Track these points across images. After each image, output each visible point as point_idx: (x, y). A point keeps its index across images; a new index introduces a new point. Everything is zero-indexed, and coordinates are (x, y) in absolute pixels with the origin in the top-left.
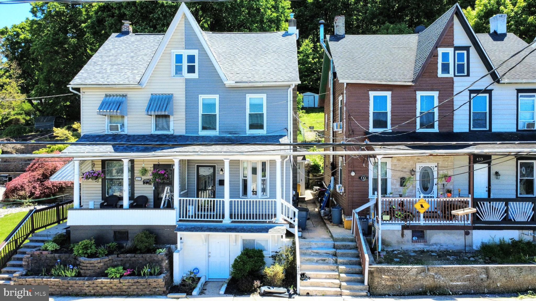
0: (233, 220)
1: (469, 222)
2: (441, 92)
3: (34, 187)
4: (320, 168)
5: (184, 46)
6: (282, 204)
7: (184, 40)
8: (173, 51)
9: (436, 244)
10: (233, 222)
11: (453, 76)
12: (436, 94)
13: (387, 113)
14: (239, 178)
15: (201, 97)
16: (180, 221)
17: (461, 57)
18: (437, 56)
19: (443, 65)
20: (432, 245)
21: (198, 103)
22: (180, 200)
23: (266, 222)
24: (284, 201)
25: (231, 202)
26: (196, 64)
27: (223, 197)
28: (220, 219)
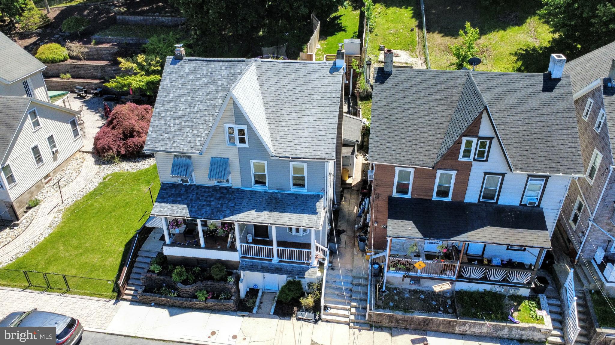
0: (280, 260)
1: (455, 277)
2: (459, 172)
3: (119, 146)
5: (234, 121)
7: (234, 117)
8: (225, 125)
9: (427, 287)
11: (472, 161)
12: (454, 173)
13: (409, 184)
15: (252, 162)
16: (242, 257)
17: (483, 145)
18: (461, 143)
19: (465, 151)
20: (425, 287)
21: (250, 166)
22: (241, 245)
23: (303, 263)
25: (278, 250)
26: (246, 136)
27: (272, 246)
28: (270, 257)
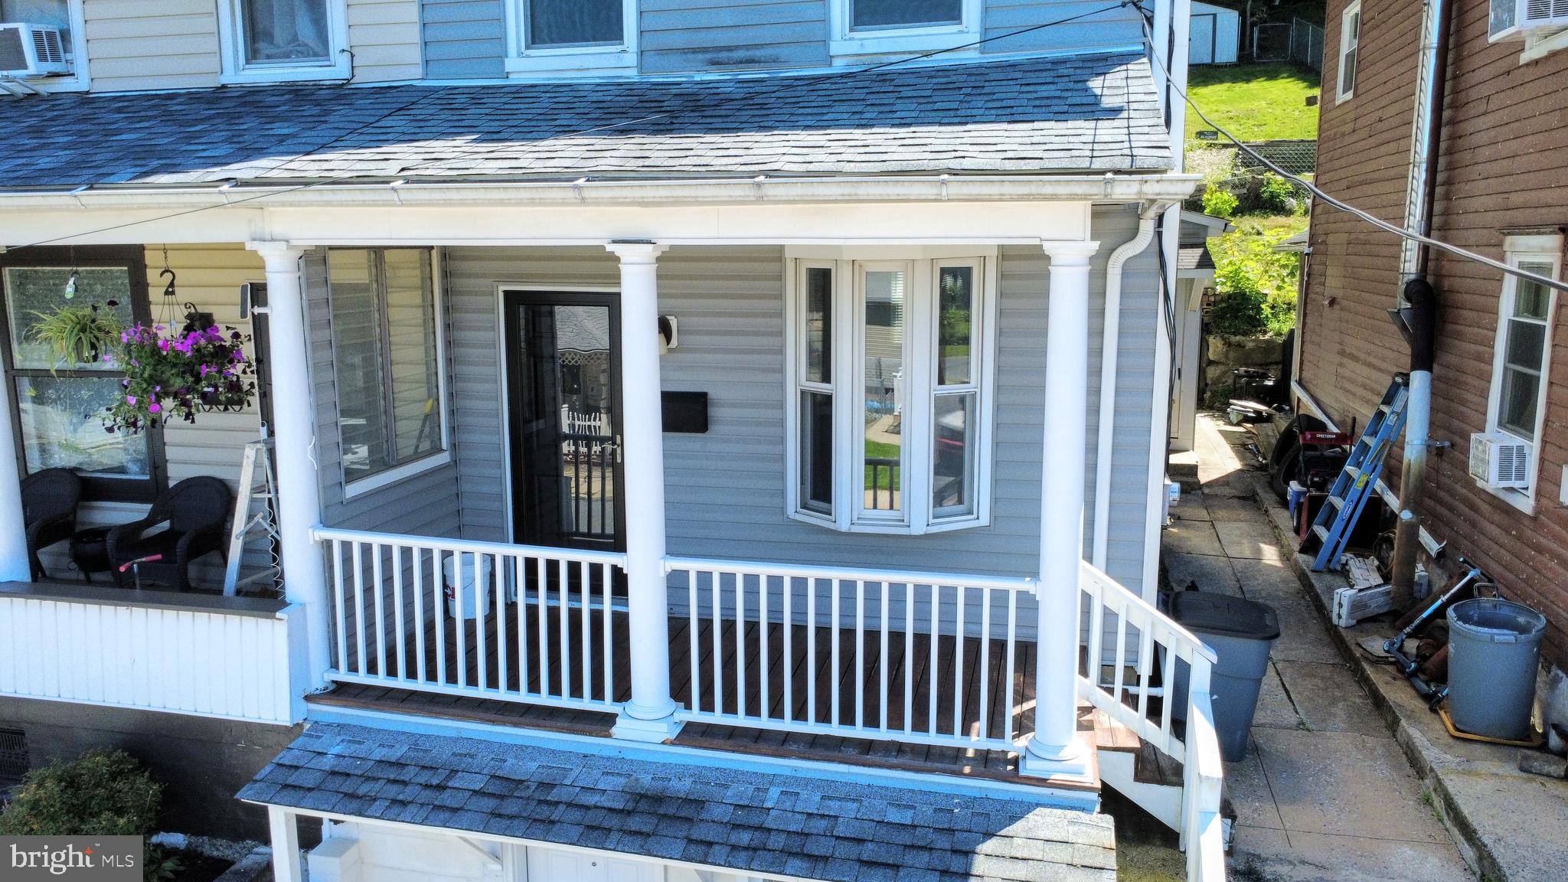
0: (696, 715)
4: (1259, 310)
6: (1087, 599)
10: (692, 734)
14: (782, 386)
22: (325, 550)
23: (950, 760)
24: (1095, 579)
25: (676, 583)
28: (598, 694)
